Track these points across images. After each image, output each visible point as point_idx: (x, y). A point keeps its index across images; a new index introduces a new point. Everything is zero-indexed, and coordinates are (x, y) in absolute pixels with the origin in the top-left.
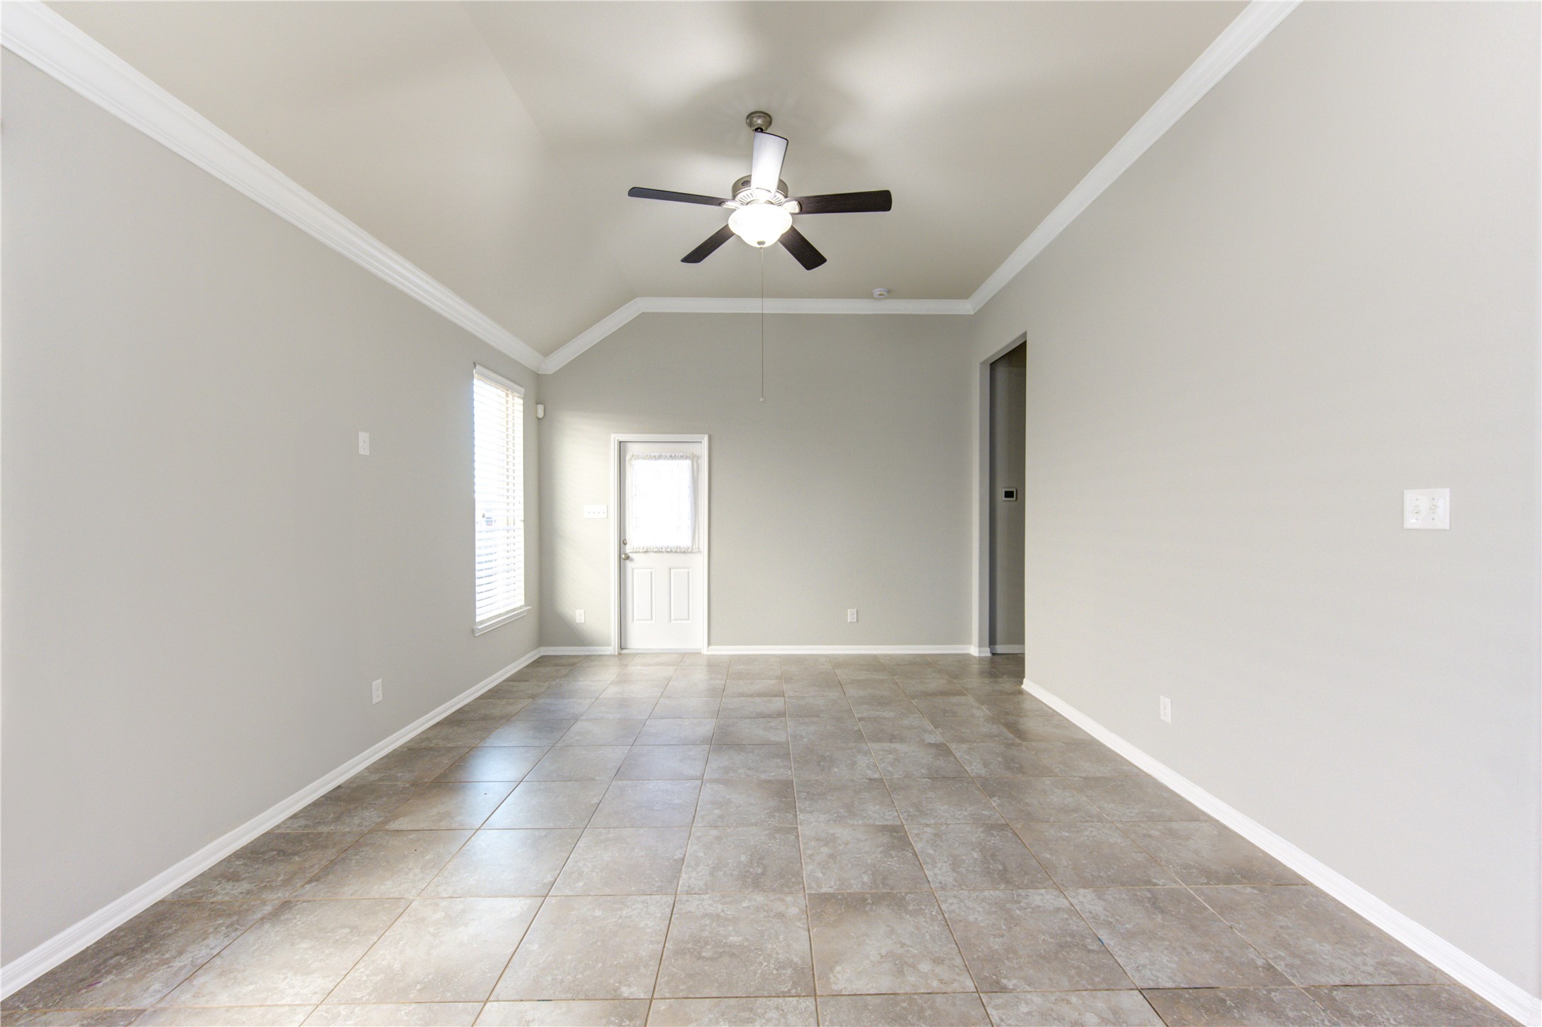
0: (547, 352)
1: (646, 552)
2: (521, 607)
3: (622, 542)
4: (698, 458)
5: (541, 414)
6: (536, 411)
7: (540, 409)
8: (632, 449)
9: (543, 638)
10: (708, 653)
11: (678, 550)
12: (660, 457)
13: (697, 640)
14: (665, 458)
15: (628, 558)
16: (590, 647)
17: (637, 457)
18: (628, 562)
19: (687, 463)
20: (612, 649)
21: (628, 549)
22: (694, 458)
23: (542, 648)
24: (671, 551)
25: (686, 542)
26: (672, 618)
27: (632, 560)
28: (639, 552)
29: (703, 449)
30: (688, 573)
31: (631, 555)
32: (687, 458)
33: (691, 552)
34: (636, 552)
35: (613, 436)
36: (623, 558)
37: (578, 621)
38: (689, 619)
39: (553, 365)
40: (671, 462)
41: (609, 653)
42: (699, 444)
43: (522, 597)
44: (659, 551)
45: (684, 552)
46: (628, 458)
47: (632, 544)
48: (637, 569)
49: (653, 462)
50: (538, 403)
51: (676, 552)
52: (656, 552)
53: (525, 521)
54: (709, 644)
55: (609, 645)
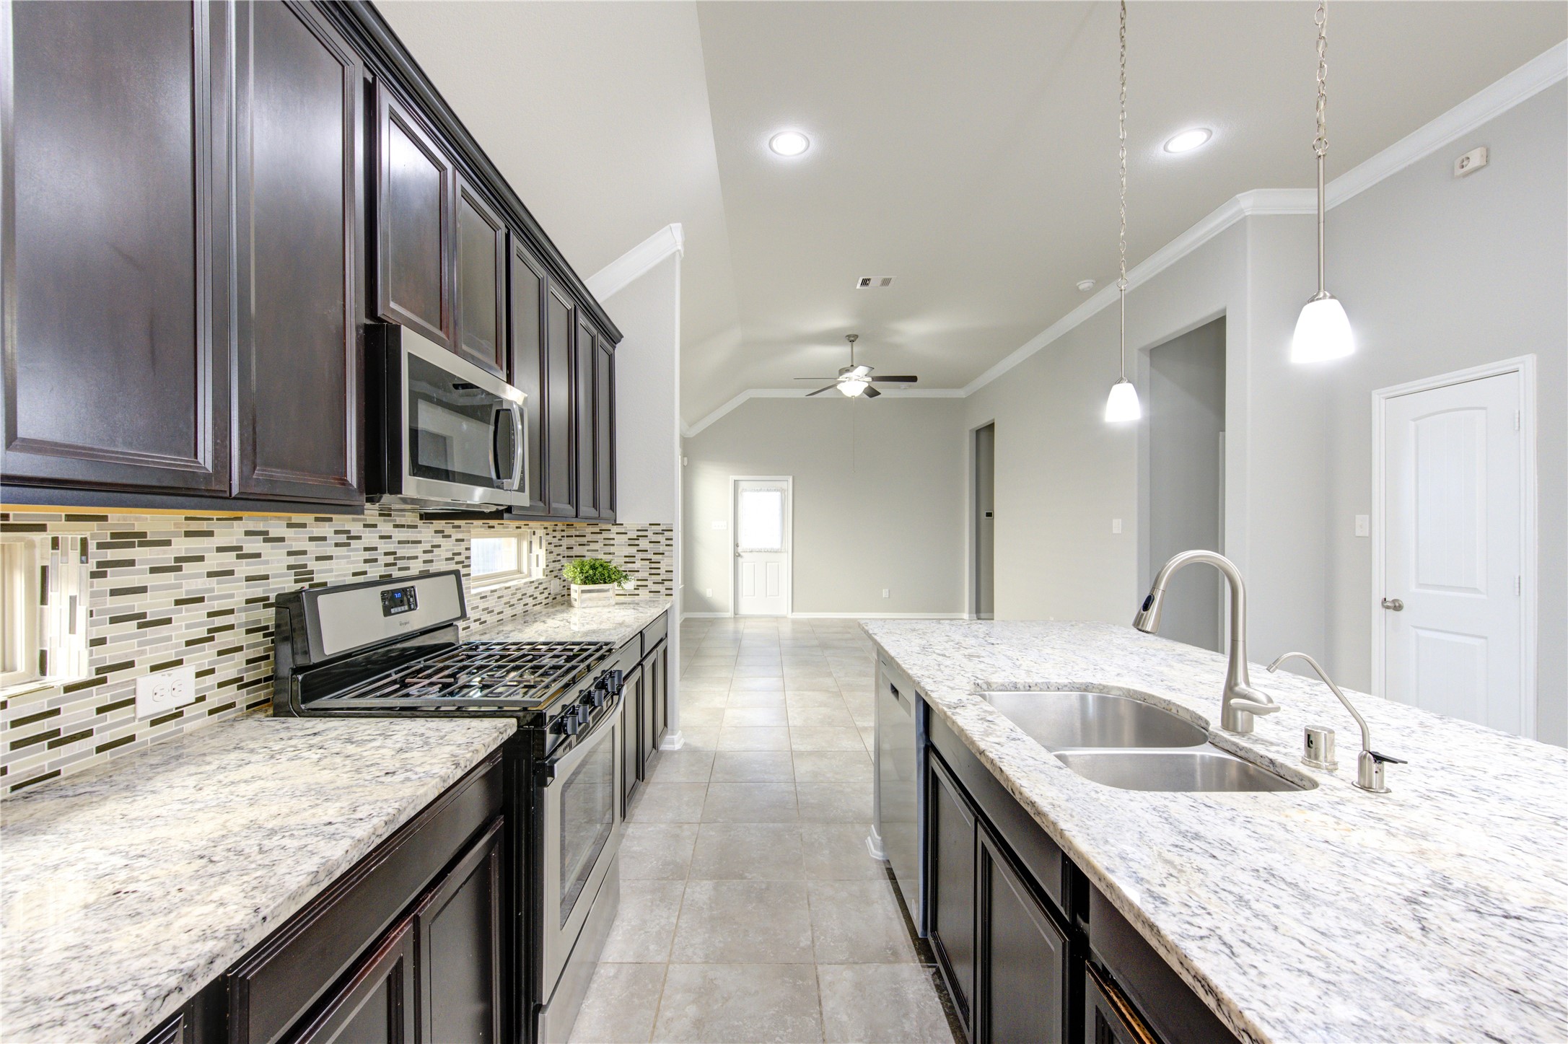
0: (693, 424)
1: (752, 551)
3: (736, 545)
4: (786, 490)
5: (686, 463)
7: (686, 459)
8: (742, 485)
9: (686, 608)
10: (791, 617)
11: (772, 550)
12: (761, 490)
13: (784, 608)
14: (764, 490)
15: (739, 555)
16: (715, 613)
17: (746, 490)
18: (739, 558)
19: (778, 494)
20: (730, 614)
21: (740, 550)
22: (782, 491)
23: (687, 613)
24: (767, 552)
25: (777, 546)
26: (768, 594)
27: (742, 557)
29: (788, 484)
30: (778, 565)
31: (741, 554)
32: (778, 491)
33: (781, 552)
34: (745, 552)
35: (730, 477)
36: (737, 555)
37: (709, 597)
38: (778, 595)
39: (694, 432)
40: (767, 493)
41: (727, 617)
42: (786, 482)
44: (760, 551)
45: (777, 552)
46: (740, 491)
47: (744, 544)
48: (745, 563)
49: (755, 493)
50: (684, 457)
51: (770, 552)
52: (757, 552)
54: (792, 612)
55: (728, 612)
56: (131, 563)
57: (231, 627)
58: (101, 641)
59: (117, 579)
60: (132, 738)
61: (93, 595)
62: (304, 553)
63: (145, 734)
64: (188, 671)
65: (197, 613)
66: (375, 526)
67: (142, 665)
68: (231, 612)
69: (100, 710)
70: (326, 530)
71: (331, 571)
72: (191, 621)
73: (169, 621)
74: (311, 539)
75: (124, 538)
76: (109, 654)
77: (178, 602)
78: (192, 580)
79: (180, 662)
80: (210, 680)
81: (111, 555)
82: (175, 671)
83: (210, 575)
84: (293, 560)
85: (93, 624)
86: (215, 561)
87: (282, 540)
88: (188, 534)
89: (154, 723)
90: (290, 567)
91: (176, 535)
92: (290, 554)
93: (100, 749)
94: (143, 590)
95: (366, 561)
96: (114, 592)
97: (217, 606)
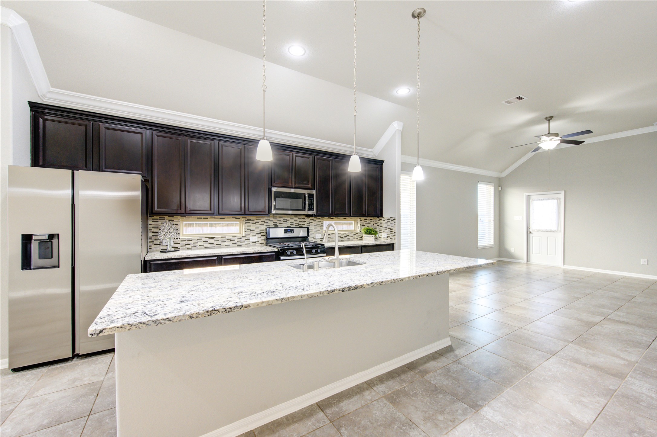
0: (502, 171)
1: (538, 231)
2: (493, 244)
3: (528, 228)
4: (560, 199)
5: (500, 189)
6: (499, 189)
7: (500, 188)
8: (532, 198)
9: (500, 256)
10: (563, 268)
11: (551, 231)
12: (543, 199)
13: (558, 262)
14: (546, 199)
15: (530, 233)
16: (516, 260)
17: (534, 200)
18: (530, 234)
19: (556, 201)
20: (524, 260)
21: (531, 230)
22: (558, 199)
23: (500, 258)
24: (548, 231)
25: (554, 228)
26: (549, 254)
27: (532, 233)
28: (535, 231)
29: (562, 195)
30: (556, 239)
31: (532, 232)
32: (555, 199)
33: (557, 232)
34: (534, 231)
35: (525, 194)
36: (529, 233)
37: (512, 251)
38: (556, 255)
39: (504, 175)
40: (548, 201)
41: (523, 262)
42: (560, 194)
43: (493, 242)
44: (543, 231)
45: (554, 232)
46: (531, 200)
47: (533, 227)
48: (534, 238)
49: (541, 201)
50: (499, 186)
51: (550, 231)
52: (542, 231)
53: (494, 221)
54: (564, 264)
55: (523, 260)
56: (249, 223)
57: (263, 232)
58: (246, 232)
59: (248, 224)
60: (249, 244)
61: (245, 226)
62: (277, 222)
63: (251, 244)
64: (256, 237)
65: (258, 230)
66: (293, 218)
67: (251, 235)
68: (263, 230)
69: (246, 240)
70: (281, 219)
71: (282, 226)
72: (257, 231)
73: (254, 230)
74: (278, 220)
75: (248, 220)
76: (247, 233)
77: (255, 228)
78: (257, 225)
79: (256, 236)
80: (260, 239)
81: (247, 222)
82: (255, 237)
83: (260, 225)
84: (274, 223)
85: (245, 229)
86: (261, 223)
87: (272, 220)
88: (257, 219)
89: (252, 243)
90: (273, 225)
91: (255, 219)
92: (273, 222)
93: (246, 244)
94: (251, 226)
95: (290, 224)
96: (247, 226)
97: (261, 229)
